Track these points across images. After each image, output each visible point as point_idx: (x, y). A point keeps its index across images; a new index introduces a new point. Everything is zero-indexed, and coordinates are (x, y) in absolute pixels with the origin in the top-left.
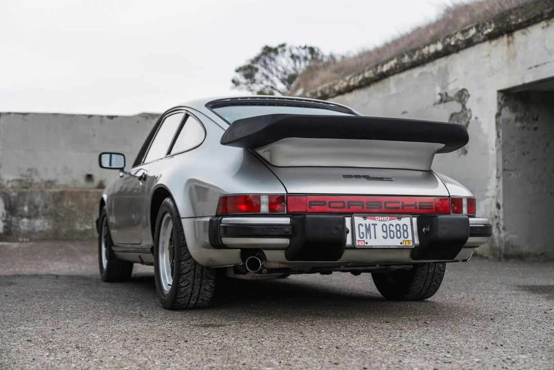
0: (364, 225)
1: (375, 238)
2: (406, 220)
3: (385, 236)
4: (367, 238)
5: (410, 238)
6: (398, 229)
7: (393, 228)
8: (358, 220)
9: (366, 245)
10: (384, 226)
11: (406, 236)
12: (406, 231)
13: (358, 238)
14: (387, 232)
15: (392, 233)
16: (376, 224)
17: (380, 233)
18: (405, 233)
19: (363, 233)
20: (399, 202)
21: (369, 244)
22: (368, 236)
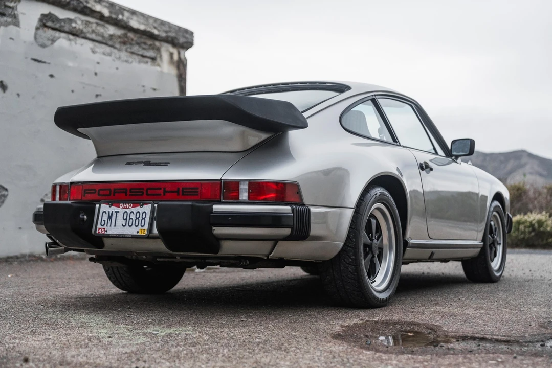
0: (107, 213)
1: (115, 226)
2: (147, 208)
3: (124, 225)
4: (107, 226)
5: (146, 227)
6: (138, 216)
8: (105, 207)
9: (106, 233)
10: (126, 214)
11: (143, 225)
12: (144, 219)
13: (99, 226)
14: (127, 221)
16: (118, 212)
17: (120, 221)
18: (143, 221)
19: (105, 221)
20: (161, 188)
21: (108, 233)
22: (109, 224)
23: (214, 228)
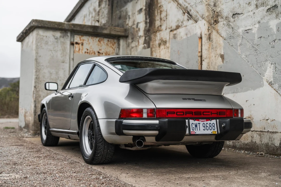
0: (194, 124)
1: (200, 130)
2: (214, 121)
3: (204, 129)
5: (216, 130)
6: (210, 125)
7: (208, 125)
8: (191, 121)
9: (195, 134)
10: (204, 124)
11: (214, 129)
12: (214, 126)
13: (191, 130)
14: (205, 127)
15: (207, 127)
16: (200, 123)
17: (202, 128)
18: (214, 127)
19: (194, 128)
20: (209, 112)
21: (197, 133)
22: (196, 129)
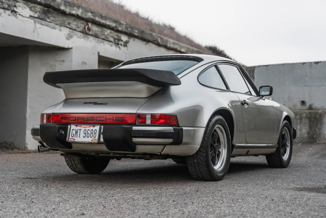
0: (75, 130)
1: (79, 137)
2: (97, 128)
3: (84, 136)
4: (75, 137)
5: (97, 138)
6: (92, 132)
7: (89, 132)
8: (73, 127)
9: (74, 141)
10: (85, 131)
12: (96, 133)
13: (70, 137)
14: (86, 134)
15: (88, 134)
16: (81, 130)
17: (82, 134)
19: (73, 134)
20: (104, 117)
21: (76, 141)
22: (76, 136)
23: (133, 139)
